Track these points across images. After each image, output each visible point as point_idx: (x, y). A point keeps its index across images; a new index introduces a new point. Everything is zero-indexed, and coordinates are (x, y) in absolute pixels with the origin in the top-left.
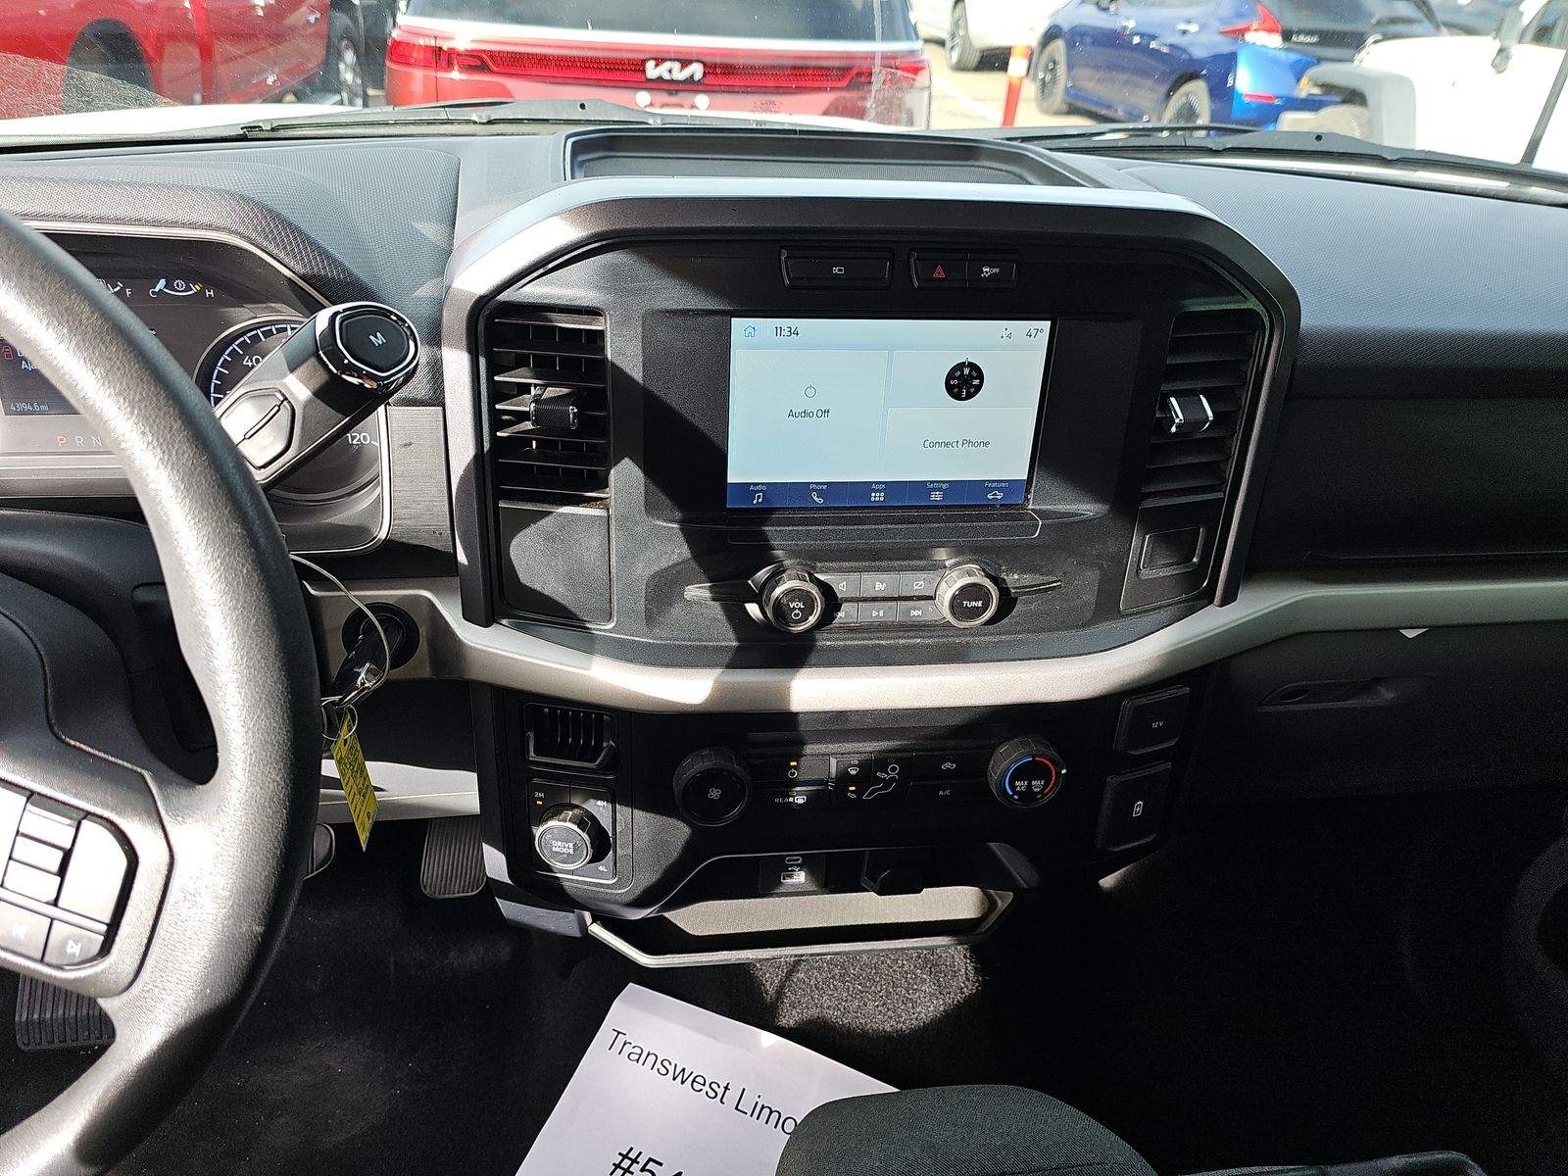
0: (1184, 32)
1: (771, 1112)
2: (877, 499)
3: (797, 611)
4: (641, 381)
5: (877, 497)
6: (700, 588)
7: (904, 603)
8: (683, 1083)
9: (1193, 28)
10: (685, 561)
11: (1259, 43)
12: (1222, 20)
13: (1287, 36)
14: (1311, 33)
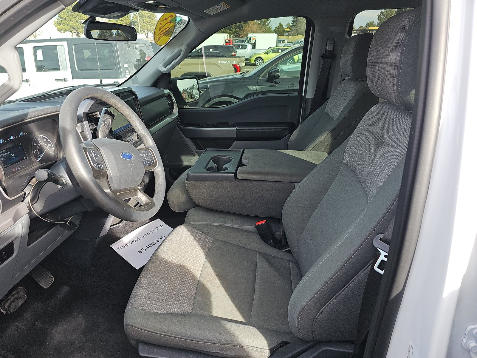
1: (145, 235)
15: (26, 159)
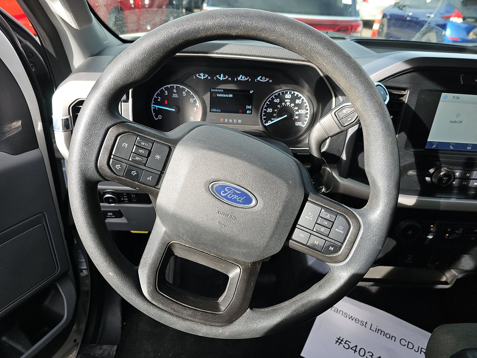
0: (429, 17)
1: (382, 331)
2: (469, 149)
3: (445, 180)
4: (414, 109)
5: (469, 148)
6: (413, 171)
7: (473, 180)
8: (352, 320)
9: (432, 16)
10: (412, 163)
11: (454, 21)
12: (441, 14)
13: (464, 19)
14: (472, 18)
15: (249, 114)
